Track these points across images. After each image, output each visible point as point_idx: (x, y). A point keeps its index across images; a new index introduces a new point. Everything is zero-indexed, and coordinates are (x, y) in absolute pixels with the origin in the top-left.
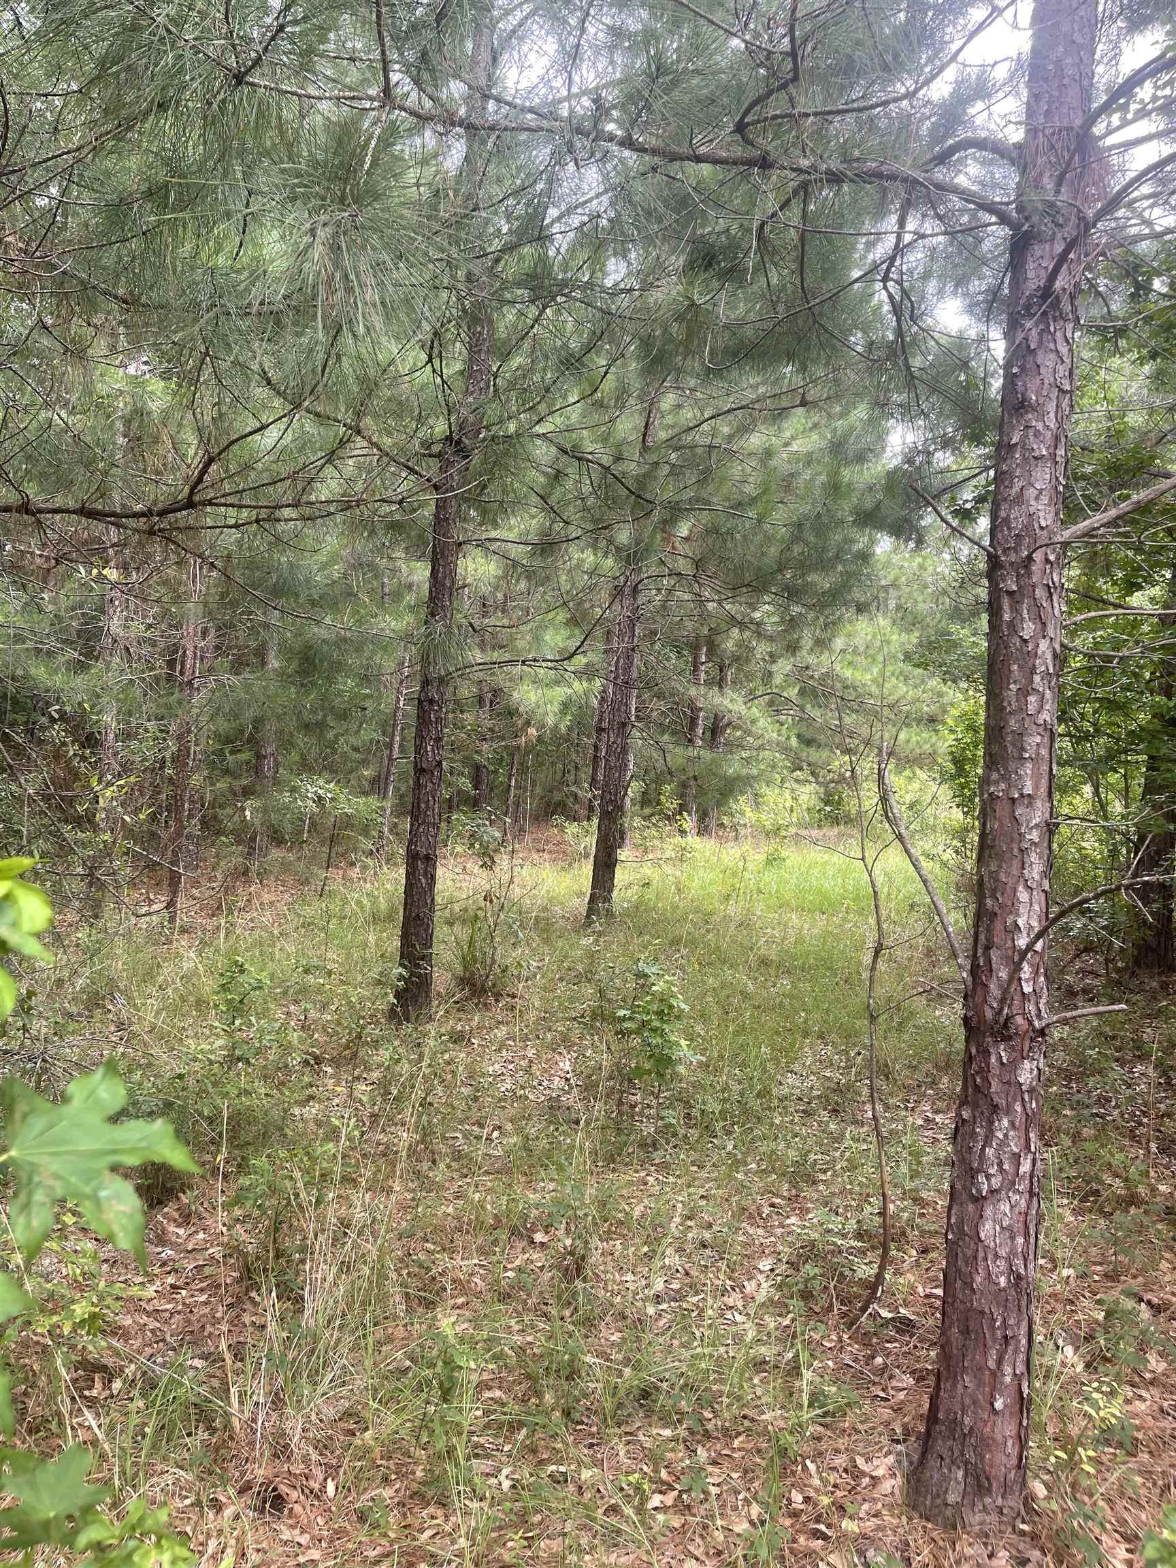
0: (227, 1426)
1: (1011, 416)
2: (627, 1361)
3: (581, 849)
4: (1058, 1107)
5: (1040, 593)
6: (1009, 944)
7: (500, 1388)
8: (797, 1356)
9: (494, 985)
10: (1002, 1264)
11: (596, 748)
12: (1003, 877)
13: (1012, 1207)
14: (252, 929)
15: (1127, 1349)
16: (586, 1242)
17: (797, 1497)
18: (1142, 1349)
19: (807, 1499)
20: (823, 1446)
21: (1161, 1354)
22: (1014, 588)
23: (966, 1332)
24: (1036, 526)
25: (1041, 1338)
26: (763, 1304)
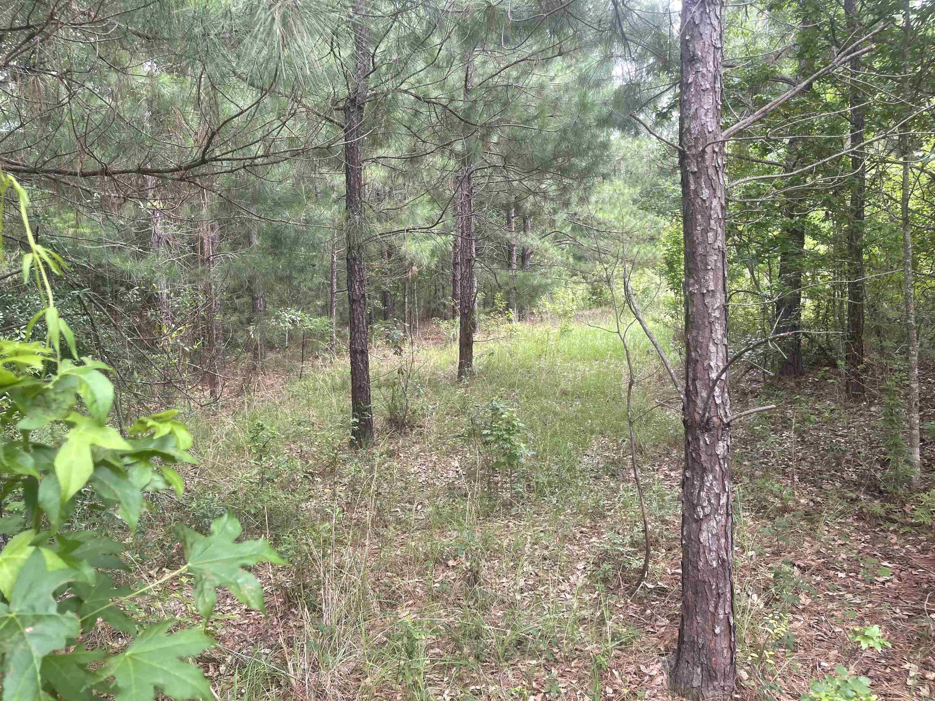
0: (288, 684)
1: (687, 67)
2: (508, 626)
3: (451, 336)
4: (740, 460)
5: (711, 171)
6: (707, 377)
7: (438, 647)
8: (602, 613)
9: (409, 422)
10: (714, 554)
11: (454, 276)
12: (700, 339)
13: (717, 523)
14: (263, 401)
15: (787, 594)
16: (478, 564)
17: (609, 690)
18: (797, 592)
19: (615, 691)
20: (621, 661)
21: (807, 594)
22: (696, 170)
23: (696, 593)
24: (706, 132)
25: (739, 591)
26: (582, 587)
